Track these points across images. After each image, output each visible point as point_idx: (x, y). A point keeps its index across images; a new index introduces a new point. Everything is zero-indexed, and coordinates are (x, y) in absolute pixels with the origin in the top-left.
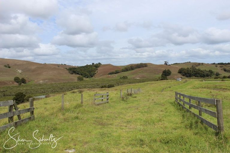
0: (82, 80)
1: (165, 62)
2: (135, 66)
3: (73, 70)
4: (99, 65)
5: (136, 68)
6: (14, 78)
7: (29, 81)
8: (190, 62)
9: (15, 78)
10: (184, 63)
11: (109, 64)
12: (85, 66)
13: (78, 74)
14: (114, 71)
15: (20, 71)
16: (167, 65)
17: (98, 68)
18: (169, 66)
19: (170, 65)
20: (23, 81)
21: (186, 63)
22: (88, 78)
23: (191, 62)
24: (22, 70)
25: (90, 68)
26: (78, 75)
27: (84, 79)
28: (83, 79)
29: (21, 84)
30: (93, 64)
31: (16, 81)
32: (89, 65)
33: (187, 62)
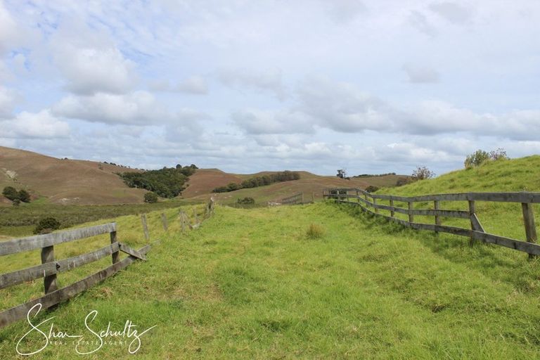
0: (155, 201)
1: (339, 171)
2: (272, 175)
3: (135, 179)
4: (192, 169)
5: (275, 181)
6: (3, 188)
7: (36, 198)
8: (394, 174)
9: (5, 189)
10: (381, 176)
11: (215, 169)
12: (161, 170)
13: (145, 187)
14: (226, 185)
15: (12, 174)
16: (342, 177)
17: (190, 177)
18: (348, 180)
19: (348, 178)
20: (24, 197)
21: (386, 175)
22: (166, 197)
23: (397, 174)
24: (17, 172)
25: (172, 175)
26: (145, 191)
27: (159, 199)
28: (157, 199)
29: (19, 202)
30: (179, 166)
31: (7, 195)
32: (169, 170)
33: (387, 173)
